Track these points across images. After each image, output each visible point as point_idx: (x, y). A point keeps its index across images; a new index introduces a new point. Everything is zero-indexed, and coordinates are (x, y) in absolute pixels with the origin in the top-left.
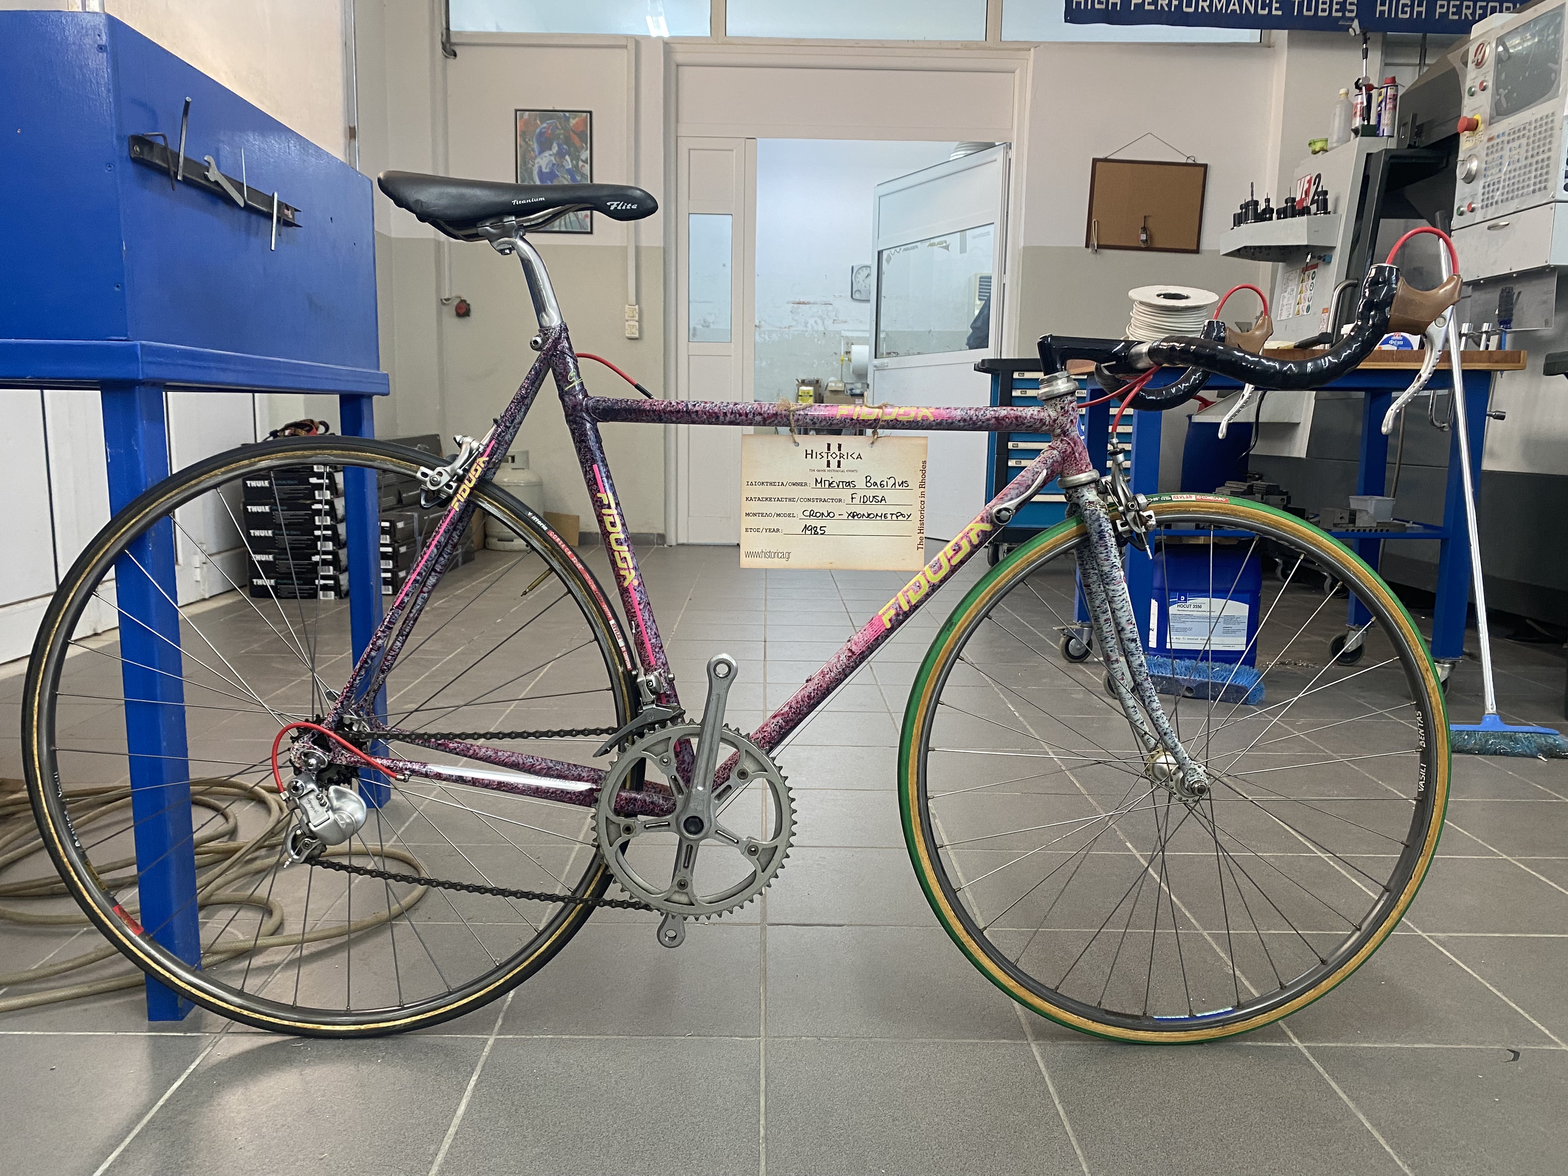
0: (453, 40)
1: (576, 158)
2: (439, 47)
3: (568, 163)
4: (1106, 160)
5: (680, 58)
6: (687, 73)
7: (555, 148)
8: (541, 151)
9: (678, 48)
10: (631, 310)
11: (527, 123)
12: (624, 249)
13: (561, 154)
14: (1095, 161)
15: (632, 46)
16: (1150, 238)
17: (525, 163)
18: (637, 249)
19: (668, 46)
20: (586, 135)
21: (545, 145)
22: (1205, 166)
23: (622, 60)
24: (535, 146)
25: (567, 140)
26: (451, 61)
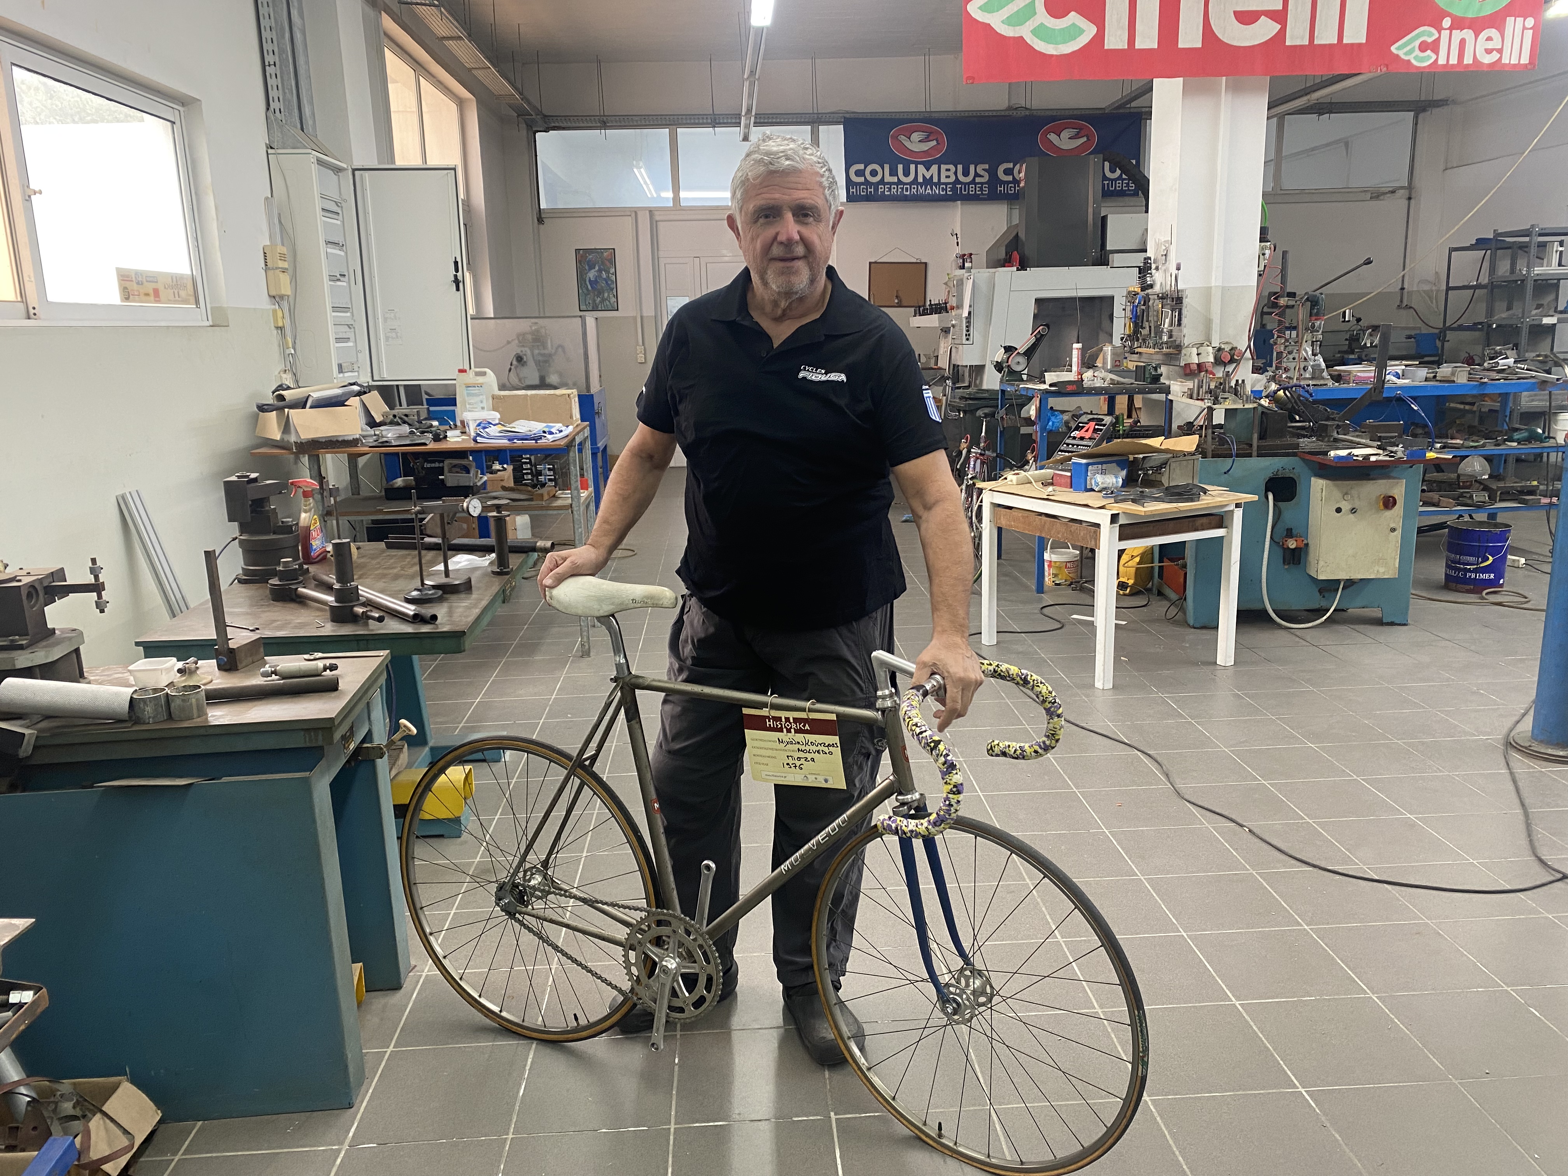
0: (543, 216)
1: (608, 272)
2: (536, 220)
3: (604, 275)
4: (876, 263)
5: (657, 218)
6: (661, 225)
7: (597, 268)
8: (590, 269)
9: (656, 213)
10: (640, 348)
11: (582, 256)
12: (635, 318)
13: (600, 271)
14: (870, 263)
15: (633, 215)
16: (900, 301)
17: (581, 276)
18: (642, 317)
19: (651, 212)
20: (612, 260)
21: (591, 267)
22: (926, 264)
23: (629, 221)
24: (587, 267)
25: (603, 263)
26: (541, 226)
